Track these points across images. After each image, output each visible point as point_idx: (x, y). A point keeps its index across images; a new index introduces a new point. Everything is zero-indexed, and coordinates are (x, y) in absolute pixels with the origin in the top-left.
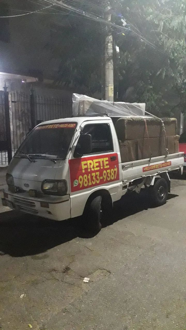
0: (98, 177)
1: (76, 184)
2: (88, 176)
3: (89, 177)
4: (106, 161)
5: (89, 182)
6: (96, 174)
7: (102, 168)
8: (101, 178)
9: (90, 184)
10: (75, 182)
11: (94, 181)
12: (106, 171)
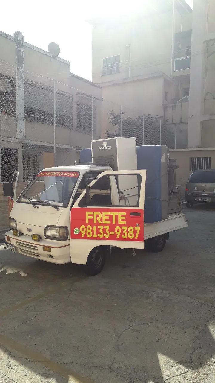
0: (107, 231)
1: (78, 232)
2: (93, 227)
3: (95, 228)
4: (122, 216)
5: (93, 234)
6: (104, 227)
7: (114, 222)
8: (112, 233)
9: (95, 236)
10: (76, 230)
11: (101, 234)
12: (121, 228)
